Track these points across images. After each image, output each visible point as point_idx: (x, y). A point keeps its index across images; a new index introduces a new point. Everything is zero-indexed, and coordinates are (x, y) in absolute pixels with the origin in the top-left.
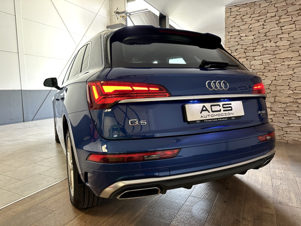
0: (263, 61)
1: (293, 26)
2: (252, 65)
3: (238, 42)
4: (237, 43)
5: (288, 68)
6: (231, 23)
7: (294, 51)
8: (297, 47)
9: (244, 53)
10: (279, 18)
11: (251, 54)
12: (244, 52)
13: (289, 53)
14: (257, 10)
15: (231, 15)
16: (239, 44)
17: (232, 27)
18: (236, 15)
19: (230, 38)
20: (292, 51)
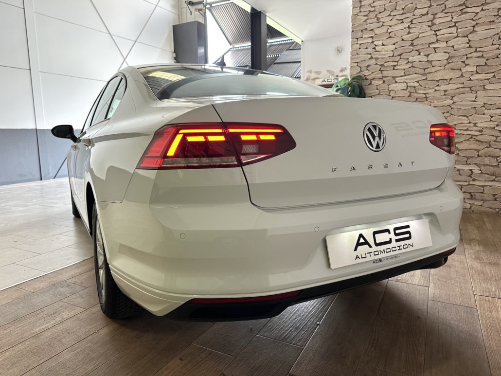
0: (408, 85)
1: (454, 30)
2: (392, 90)
3: (370, 54)
4: (370, 56)
5: (445, 95)
6: (361, 25)
7: (454, 69)
8: (458, 62)
9: (380, 72)
10: (433, 16)
11: (390, 73)
12: (380, 70)
13: (447, 71)
14: (400, 5)
15: (361, 11)
16: (372, 58)
17: (362, 31)
18: (369, 12)
19: (360, 48)
20: (452, 69)
